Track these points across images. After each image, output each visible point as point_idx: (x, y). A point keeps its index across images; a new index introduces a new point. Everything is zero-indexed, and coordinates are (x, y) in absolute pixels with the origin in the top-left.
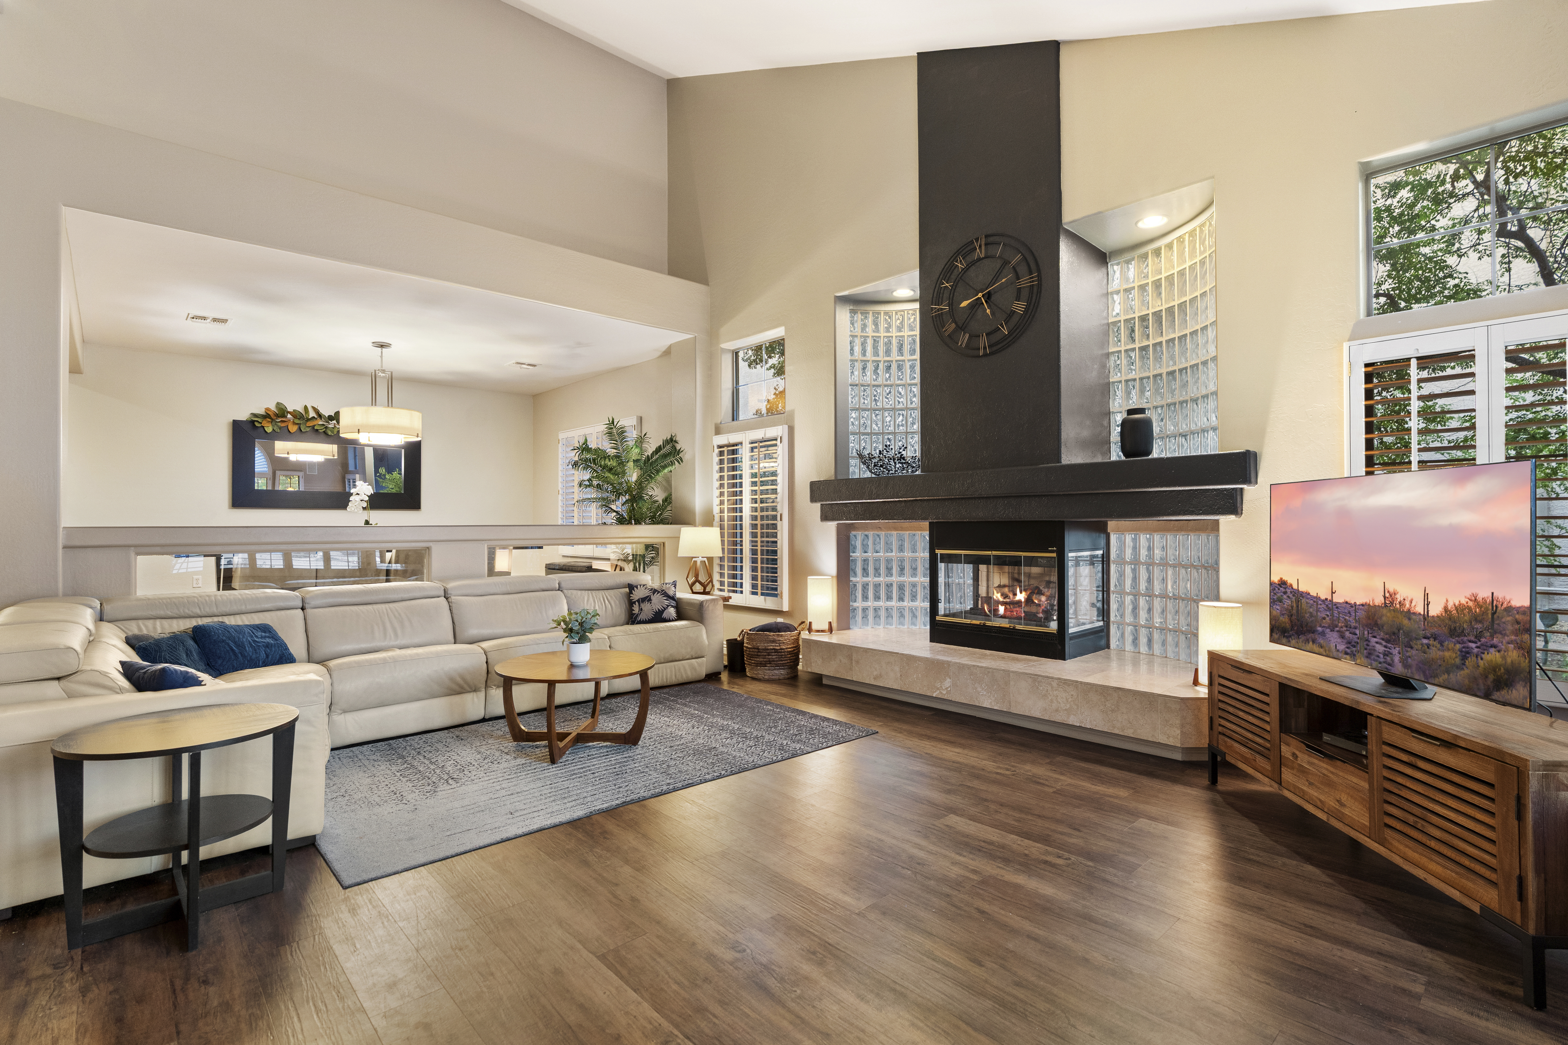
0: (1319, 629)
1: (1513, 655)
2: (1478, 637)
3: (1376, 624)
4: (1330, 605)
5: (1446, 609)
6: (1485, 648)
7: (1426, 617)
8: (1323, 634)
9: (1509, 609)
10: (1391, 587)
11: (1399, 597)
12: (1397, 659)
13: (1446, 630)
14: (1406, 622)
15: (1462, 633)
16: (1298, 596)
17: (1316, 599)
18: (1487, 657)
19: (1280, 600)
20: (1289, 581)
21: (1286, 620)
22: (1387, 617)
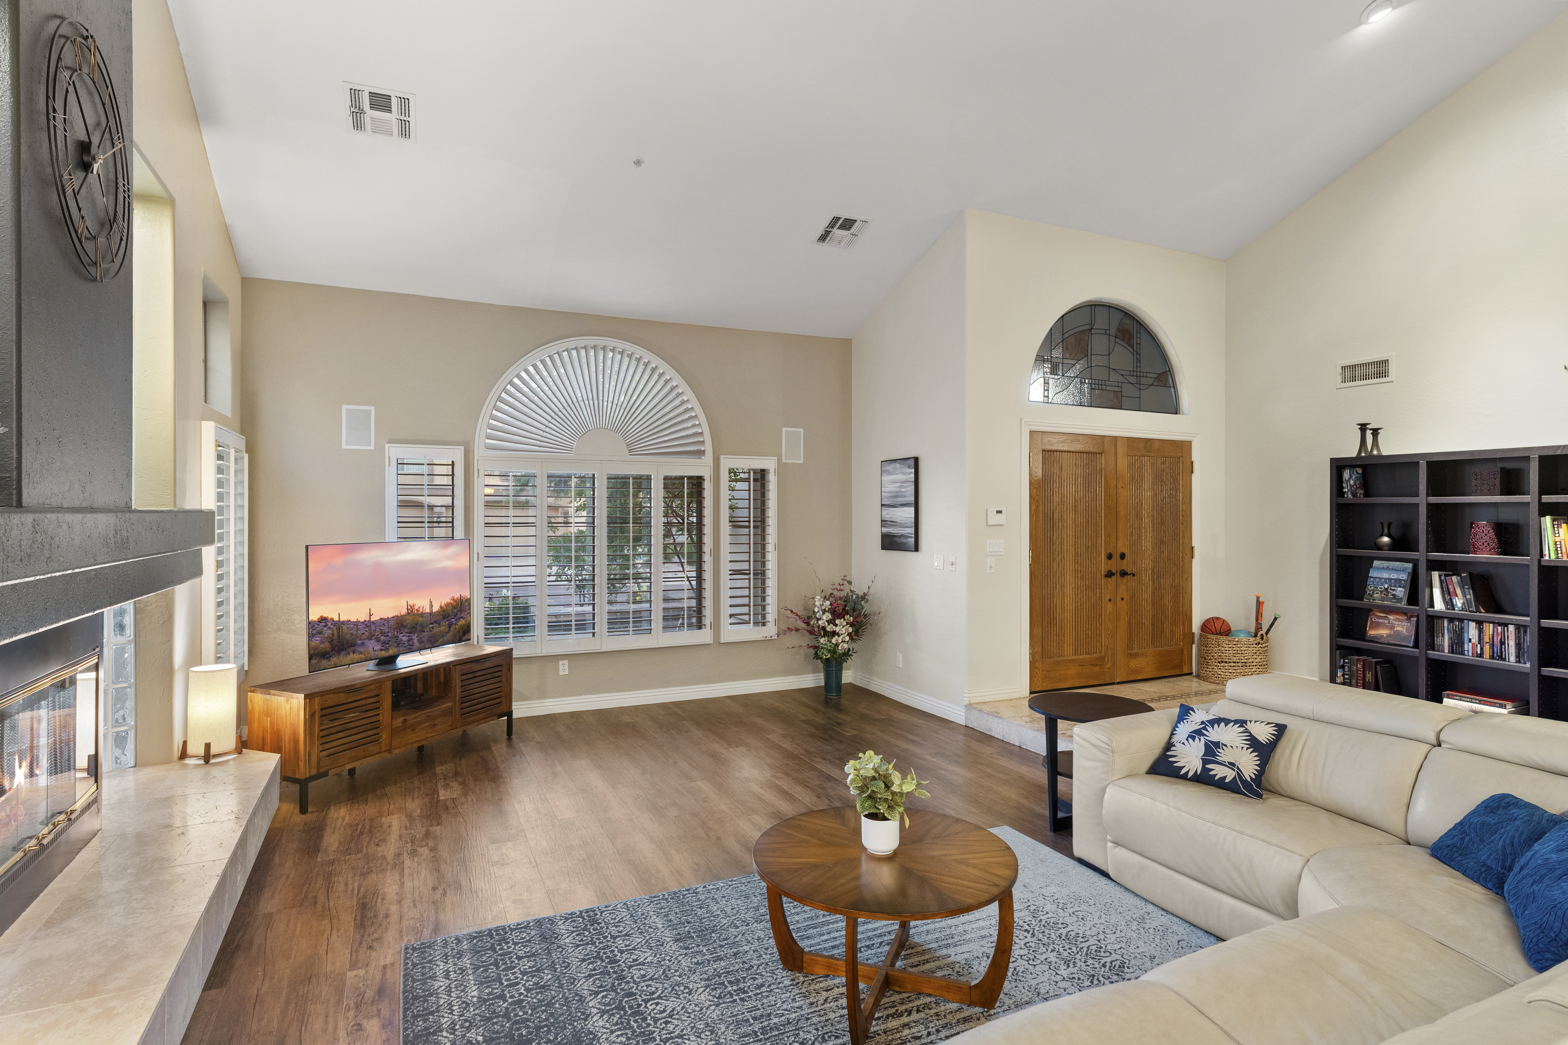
0: (360, 642)
2: (455, 616)
3: (403, 626)
4: (368, 624)
5: (441, 607)
6: (458, 620)
7: (431, 614)
8: (363, 644)
10: (411, 603)
11: (416, 607)
12: (415, 641)
13: (441, 617)
14: (420, 619)
15: (449, 616)
16: (339, 624)
17: (357, 623)
18: (459, 623)
19: (320, 633)
20: (330, 617)
21: (326, 646)
22: (409, 619)
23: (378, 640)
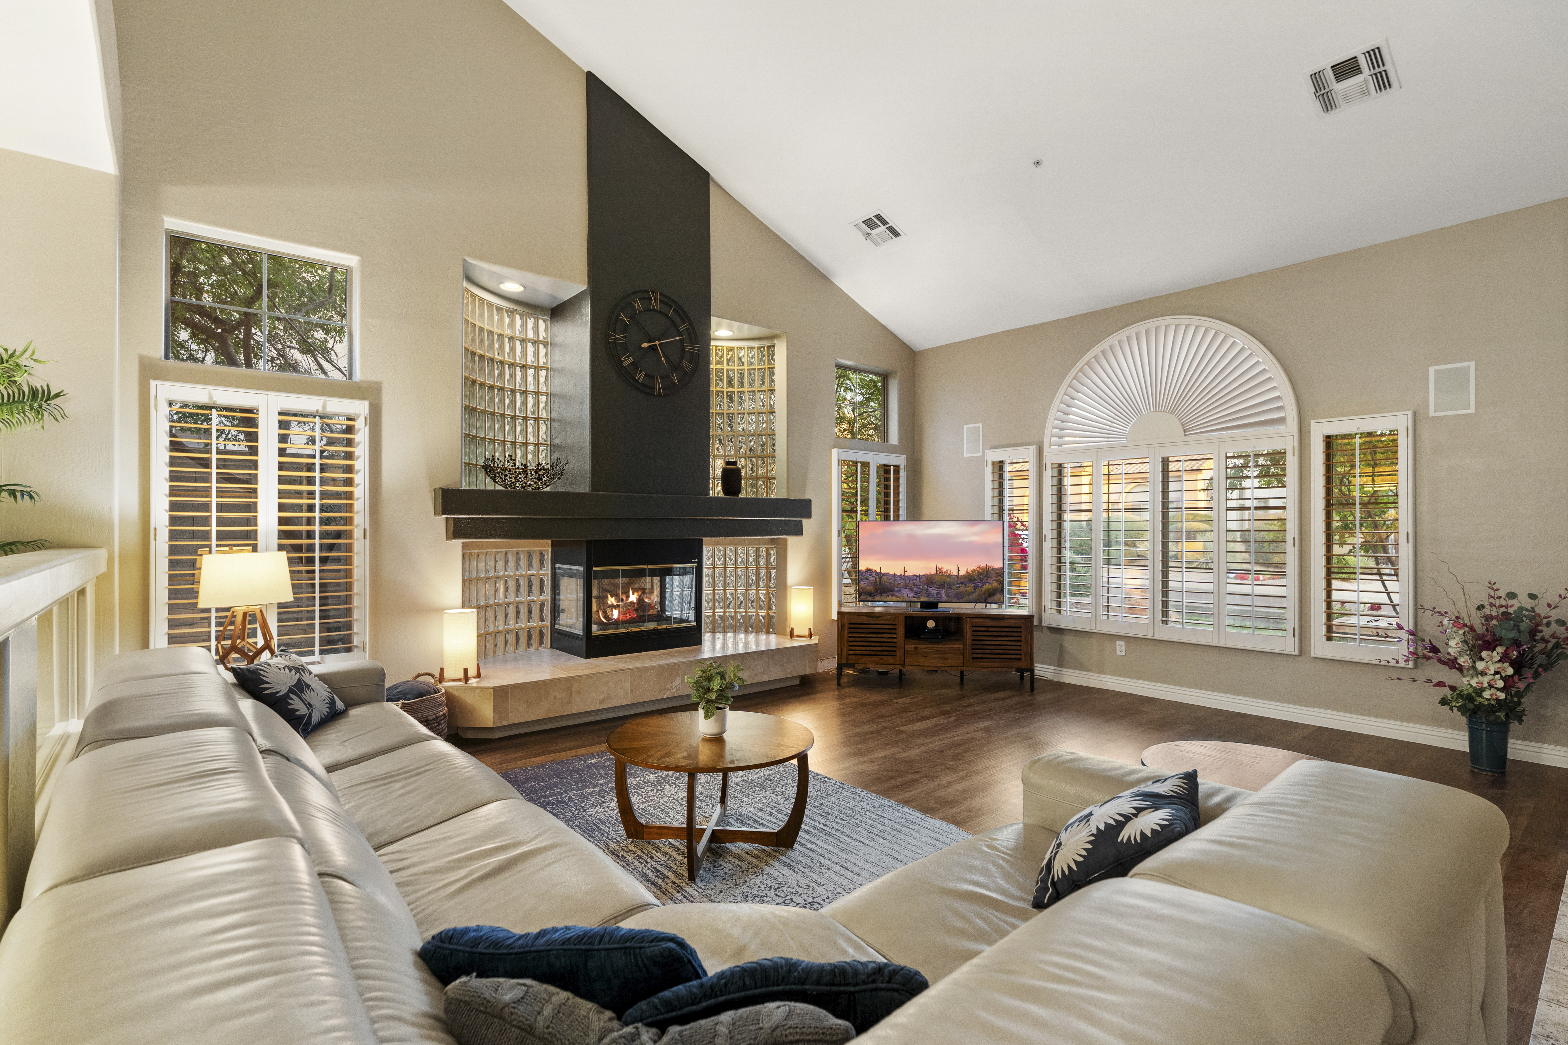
0: (897, 589)
1: (995, 584)
2: (981, 580)
3: (932, 582)
4: (903, 578)
5: (967, 572)
6: (984, 584)
7: (958, 576)
8: (899, 591)
9: (993, 569)
10: (940, 566)
11: (944, 570)
12: (943, 595)
13: (967, 580)
14: (948, 579)
15: (975, 580)
16: (881, 575)
17: (894, 576)
18: (985, 587)
19: (867, 579)
20: (874, 569)
21: (871, 588)
22: (938, 578)
23: (912, 590)
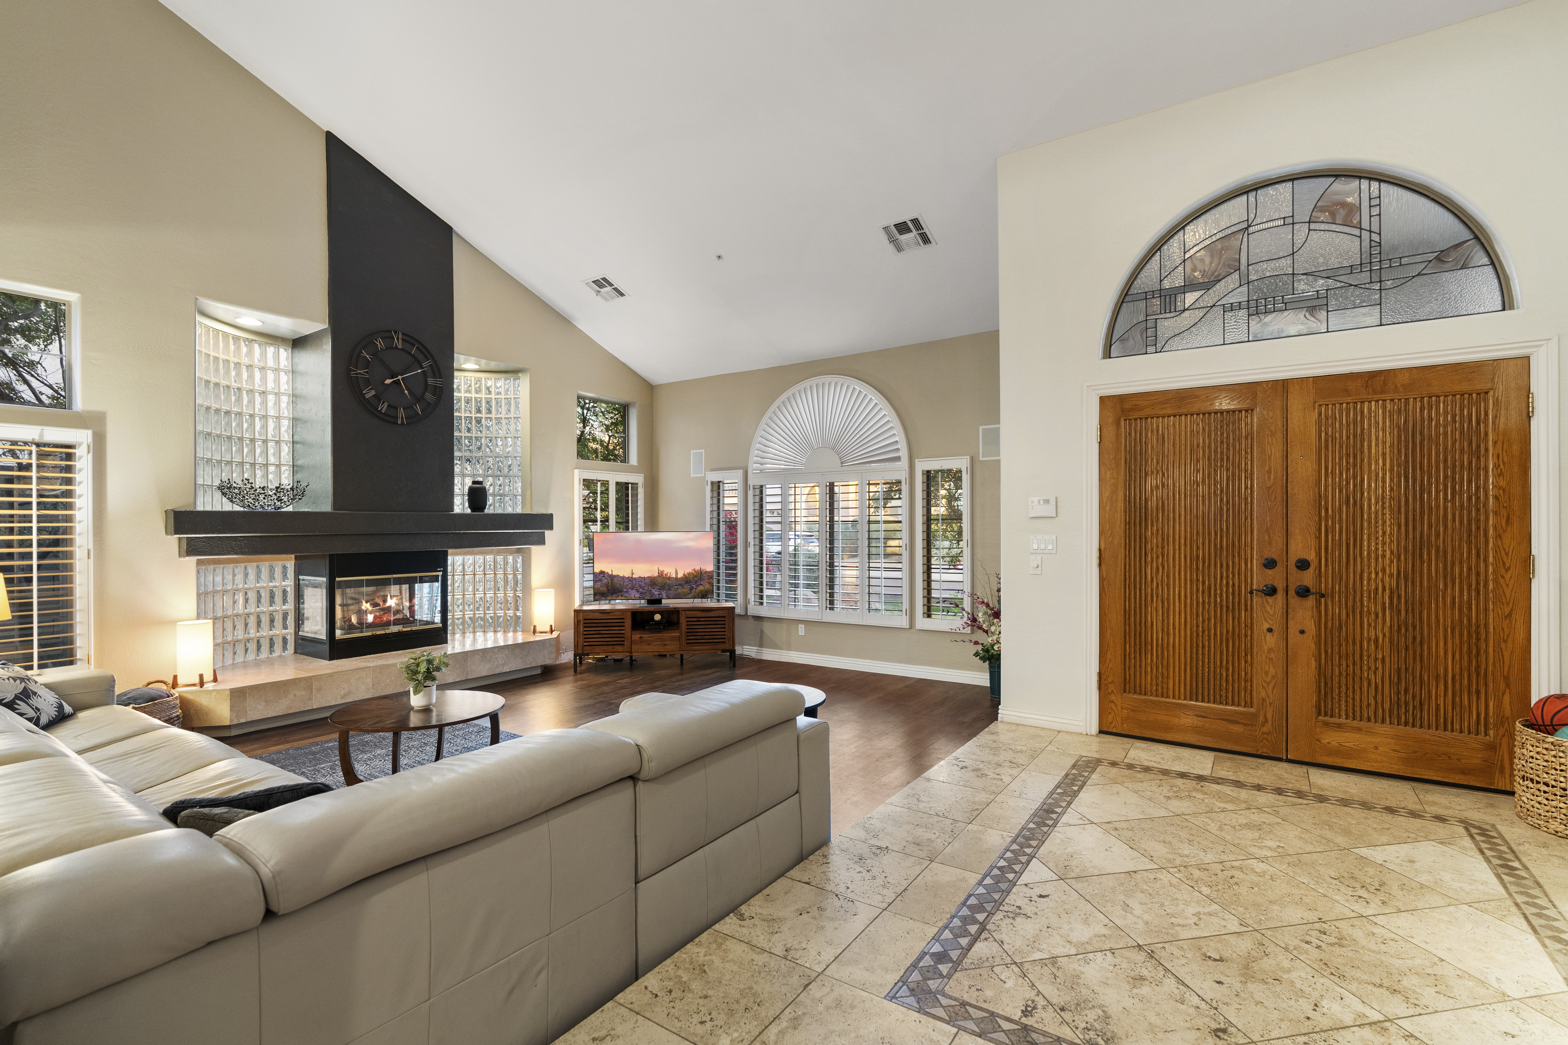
0: (625, 588)
1: (707, 586)
2: (696, 582)
3: (655, 584)
4: (631, 579)
5: (684, 574)
6: (698, 586)
7: (676, 578)
8: (627, 592)
9: (707, 572)
10: (661, 569)
11: (665, 573)
13: (684, 582)
14: (668, 581)
15: (690, 582)
16: (612, 577)
17: (623, 578)
18: (699, 588)
19: (600, 580)
20: (606, 571)
21: (604, 589)
22: (660, 580)
23: (638, 591)
